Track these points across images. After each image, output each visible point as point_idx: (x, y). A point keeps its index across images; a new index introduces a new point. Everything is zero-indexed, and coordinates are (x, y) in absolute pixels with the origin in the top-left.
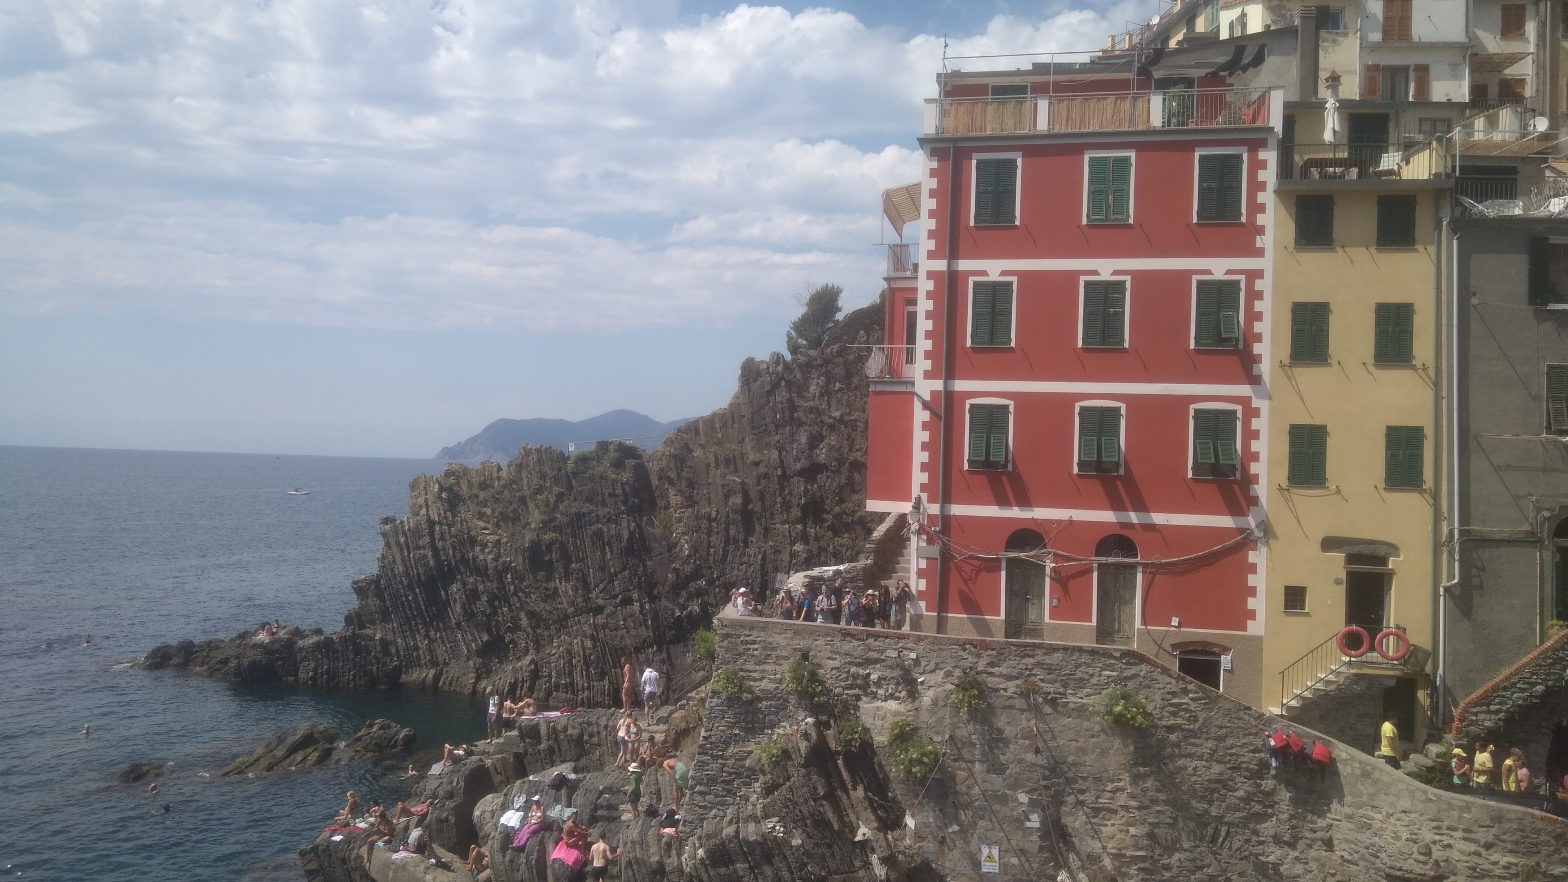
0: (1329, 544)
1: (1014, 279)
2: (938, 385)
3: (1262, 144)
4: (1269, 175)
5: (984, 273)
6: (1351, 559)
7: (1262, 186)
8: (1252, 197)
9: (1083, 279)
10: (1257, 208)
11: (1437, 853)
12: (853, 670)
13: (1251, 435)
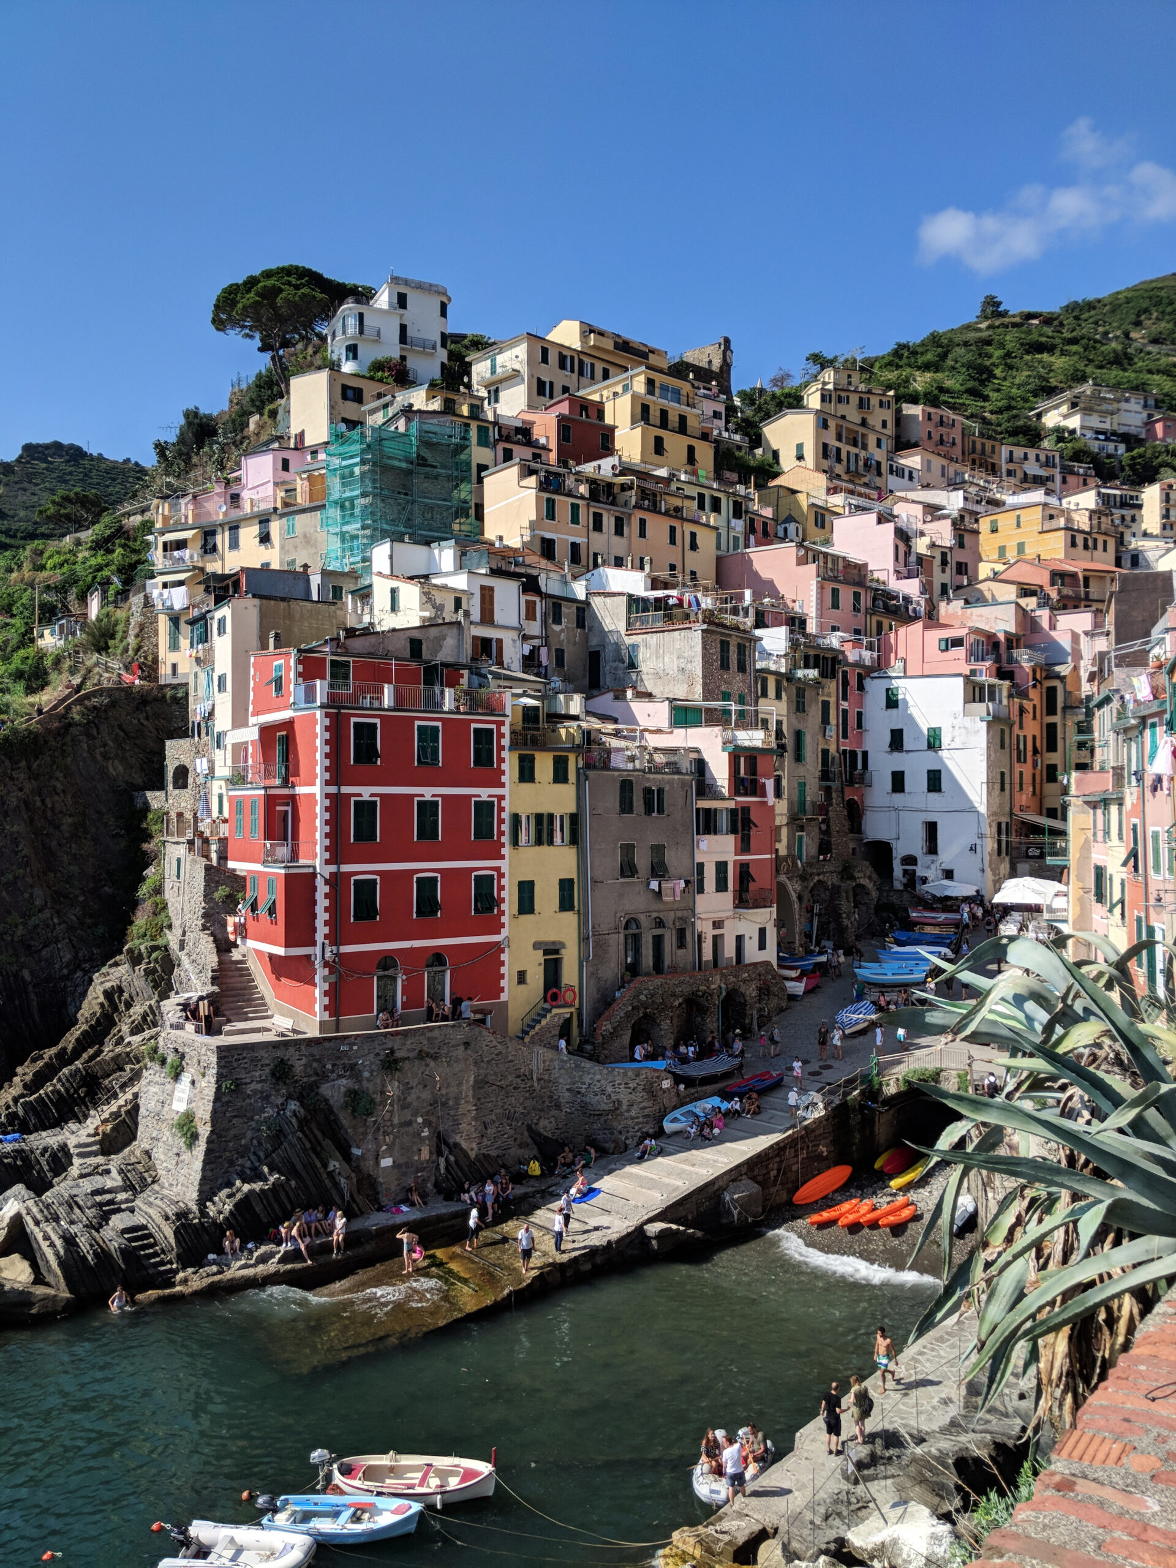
0: (536, 946)
1: (378, 799)
2: (333, 868)
3: (503, 723)
4: (506, 742)
5: (360, 795)
6: (545, 954)
7: (502, 748)
8: (499, 754)
9: (416, 799)
10: (502, 760)
11: (614, 1097)
12: (315, 1065)
13: (501, 888)
